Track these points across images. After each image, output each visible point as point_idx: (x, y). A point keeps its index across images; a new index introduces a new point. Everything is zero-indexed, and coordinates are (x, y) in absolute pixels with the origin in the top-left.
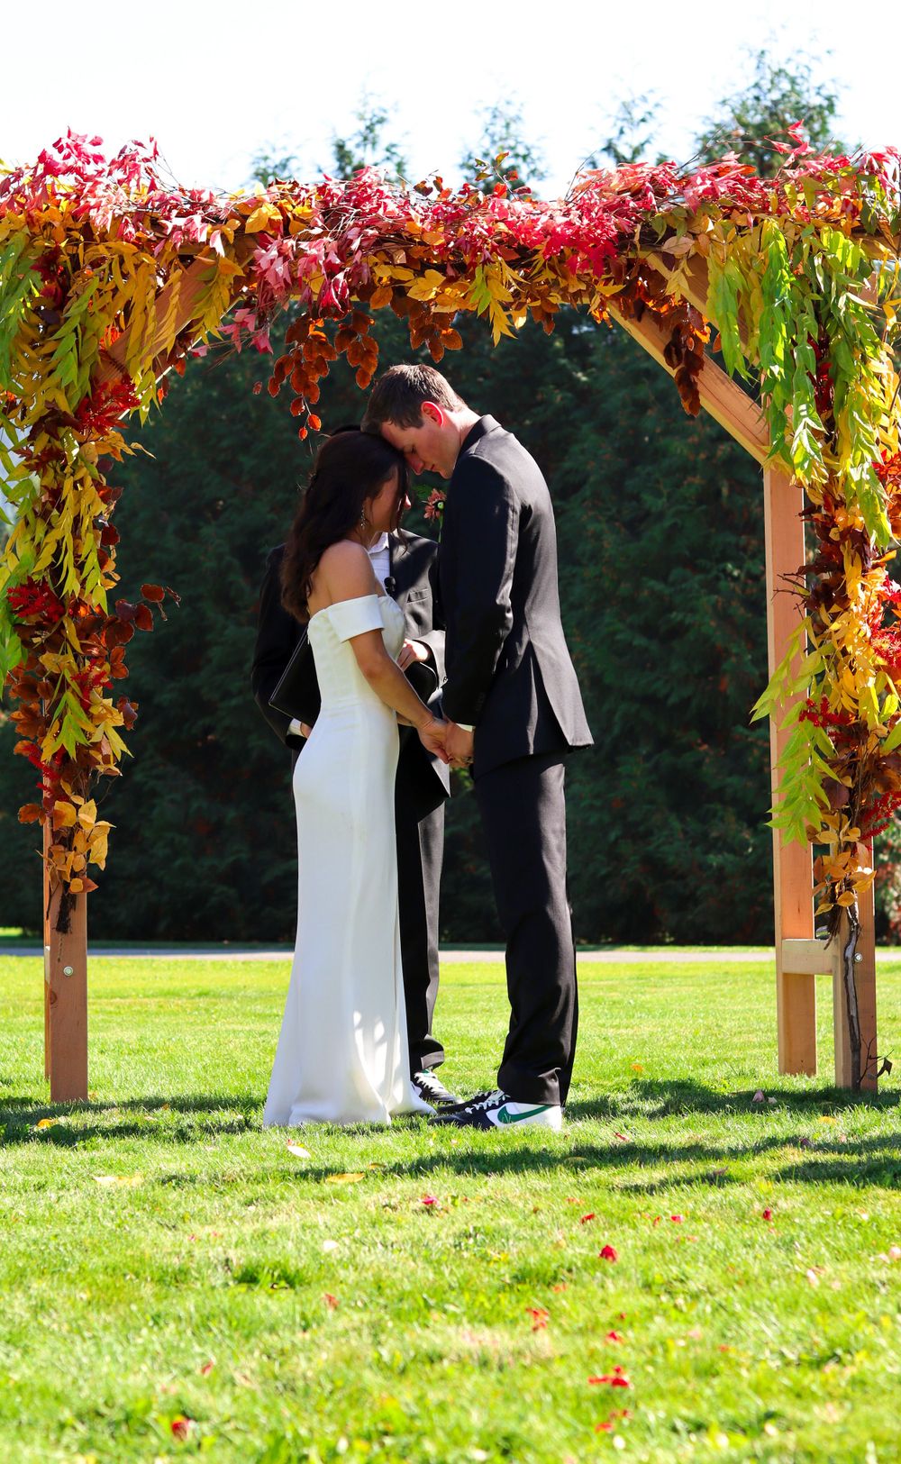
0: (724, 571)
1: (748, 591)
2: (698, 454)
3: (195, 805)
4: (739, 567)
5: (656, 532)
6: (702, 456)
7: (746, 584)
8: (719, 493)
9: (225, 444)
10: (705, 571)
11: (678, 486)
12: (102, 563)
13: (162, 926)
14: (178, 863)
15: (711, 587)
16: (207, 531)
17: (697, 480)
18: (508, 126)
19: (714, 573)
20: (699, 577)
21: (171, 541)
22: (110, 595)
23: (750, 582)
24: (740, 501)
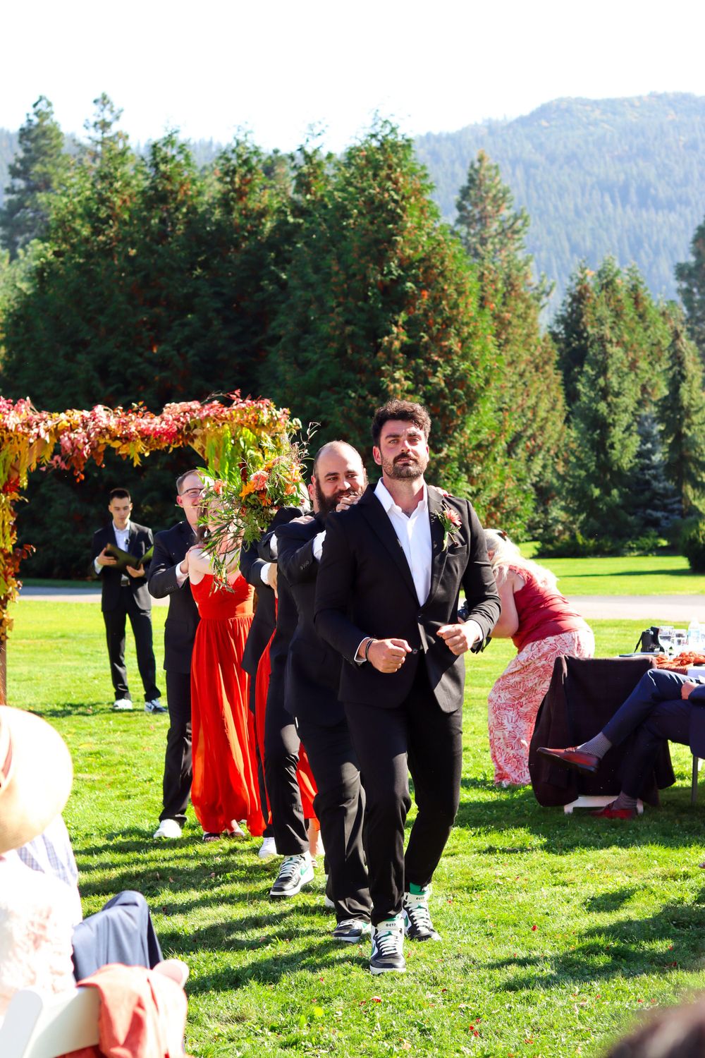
0: (347, 394)
1: (360, 404)
2: (335, 331)
3: (73, 506)
4: (355, 392)
5: (313, 373)
6: (337, 333)
7: (358, 401)
8: (346, 351)
9: (90, 308)
10: (338, 393)
11: (325, 347)
12: (11, 535)
13: (56, 570)
14: (64, 537)
15: (340, 402)
16: (80, 357)
17: (335, 345)
18: (246, 135)
19: (342, 395)
20: (335, 397)
21: (62, 362)
22: (14, 546)
23: (361, 400)
24: (357, 356)
